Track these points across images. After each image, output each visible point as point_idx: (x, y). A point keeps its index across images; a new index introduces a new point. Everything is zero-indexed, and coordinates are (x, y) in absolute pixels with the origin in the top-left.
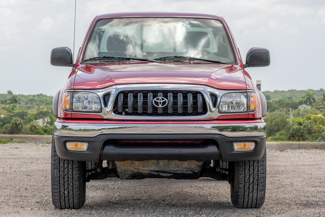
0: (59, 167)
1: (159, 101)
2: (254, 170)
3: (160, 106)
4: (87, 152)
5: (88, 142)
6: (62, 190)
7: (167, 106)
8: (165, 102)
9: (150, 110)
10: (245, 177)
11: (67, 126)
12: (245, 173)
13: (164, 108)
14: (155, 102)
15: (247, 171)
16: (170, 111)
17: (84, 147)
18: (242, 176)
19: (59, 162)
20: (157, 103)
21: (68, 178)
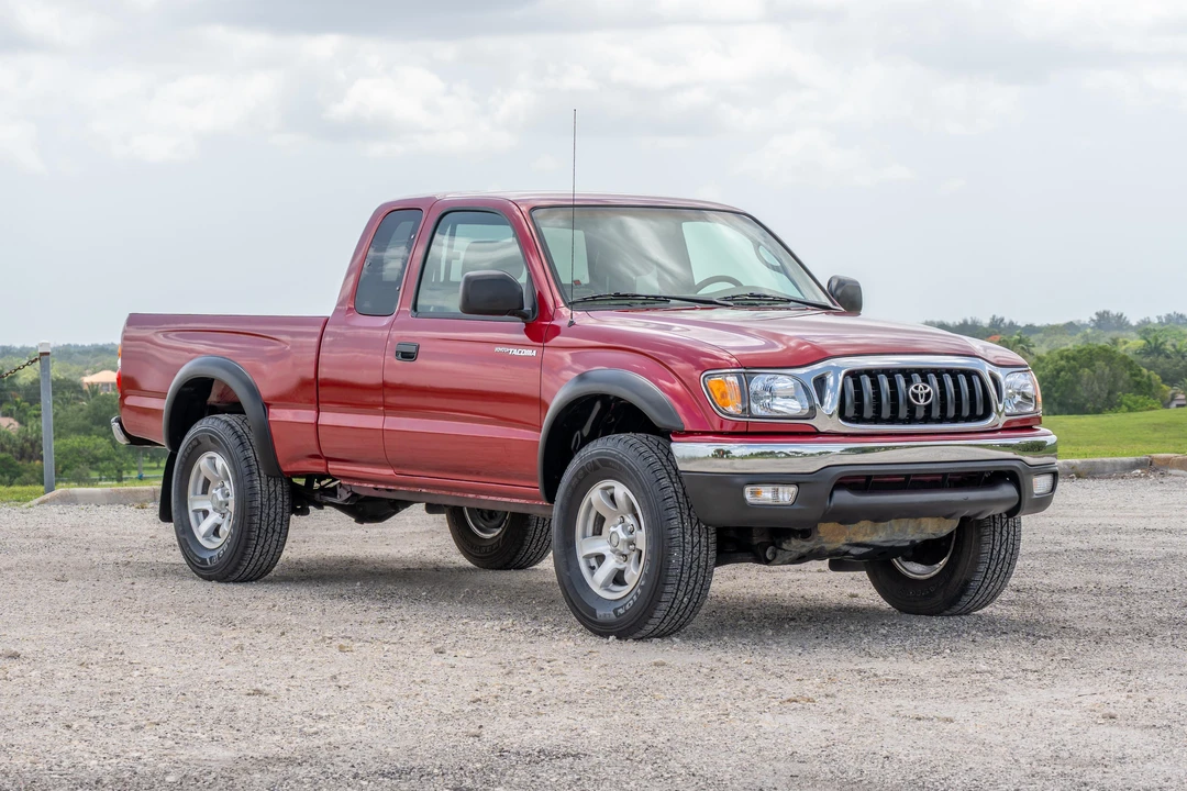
0: (684, 542)
1: (919, 392)
2: (1008, 534)
3: (922, 401)
4: (797, 507)
5: (797, 484)
6: (681, 594)
7: (931, 403)
8: (929, 393)
9: (903, 413)
10: (993, 549)
11: (728, 452)
12: (994, 540)
13: (926, 406)
14: (913, 393)
15: (997, 536)
16: (936, 413)
17: (787, 495)
18: (987, 548)
19: (683, 533)
20: (916, 396)
21: (699, 567)
